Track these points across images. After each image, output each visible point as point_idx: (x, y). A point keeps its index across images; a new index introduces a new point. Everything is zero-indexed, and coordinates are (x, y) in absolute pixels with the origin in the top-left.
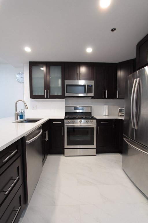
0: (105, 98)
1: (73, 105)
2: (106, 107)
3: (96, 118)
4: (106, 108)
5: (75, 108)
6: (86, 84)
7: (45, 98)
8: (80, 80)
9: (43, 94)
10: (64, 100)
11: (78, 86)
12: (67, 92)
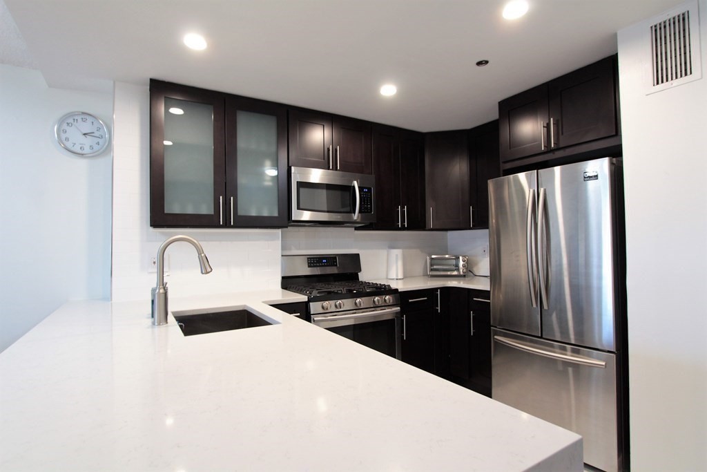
0: (403, 228)
1: (299, 249)
2: (397, 253)
3: (397, 290)
4: (397, 255)
5: (314, 261)
6: (355, 184)
7: (219, 226)
8: (336, 169)
9: (211, 212)
10: (278, 232)
11: (328, 187)
12: (299, 208)
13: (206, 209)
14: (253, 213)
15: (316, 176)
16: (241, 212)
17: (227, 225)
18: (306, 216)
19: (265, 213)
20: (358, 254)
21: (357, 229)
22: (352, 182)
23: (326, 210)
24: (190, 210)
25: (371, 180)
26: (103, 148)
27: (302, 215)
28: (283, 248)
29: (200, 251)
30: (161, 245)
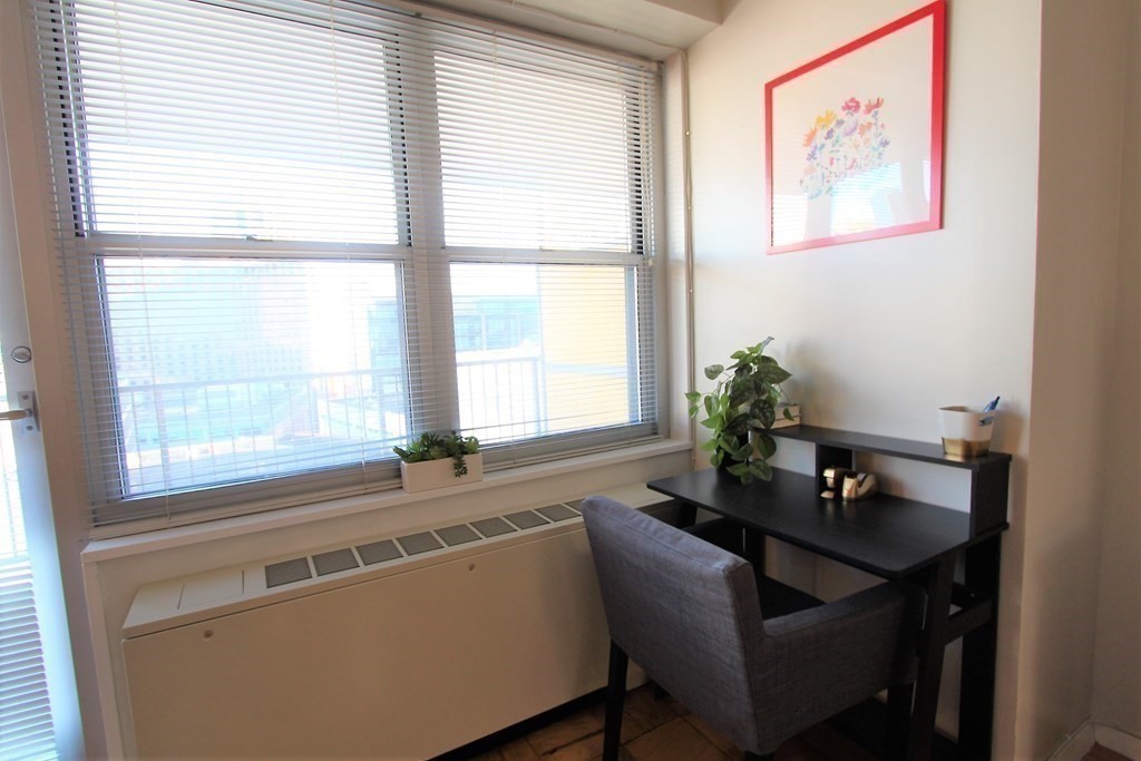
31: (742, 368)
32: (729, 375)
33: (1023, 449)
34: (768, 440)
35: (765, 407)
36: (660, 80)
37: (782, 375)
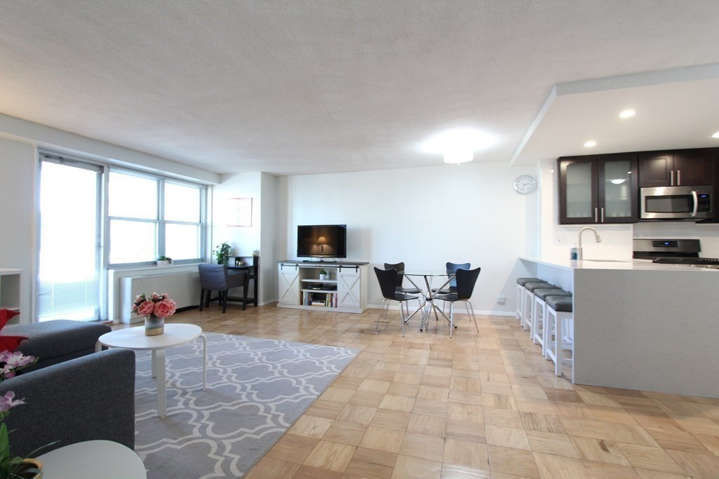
1: (646, 236)
5: (657, 243)
6: (694, 193)
7: (594, 223)
8: (676, 185)
9: (590, 216)
10: (631, 226)
11: (673, 197)
12: (646, 211)
13: (587, 214)
14: (614, 216)
15: (660, 191)
16: (607, 216)
17: (599, 222)
18: (651, 215)
19: (622, 215)
20: (698, 240)
21: (697, 222)
22: (690, 191)
23: (670, 211)
24: (578, 216)
25: (708, 190)
26: (535, 188)
27: (647, 215)
28: (634, 235)
29: (596, 233)
30: (580, 232)
31: (223, 246)
32: (221, 247)
33: (260, 256)
34: (227, 258)
35: (227, 252)
36: (206, 189)
37: (230, 247)
